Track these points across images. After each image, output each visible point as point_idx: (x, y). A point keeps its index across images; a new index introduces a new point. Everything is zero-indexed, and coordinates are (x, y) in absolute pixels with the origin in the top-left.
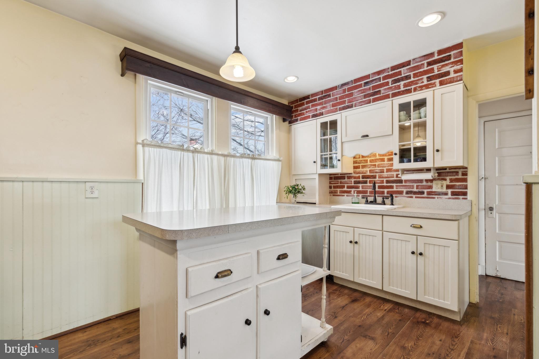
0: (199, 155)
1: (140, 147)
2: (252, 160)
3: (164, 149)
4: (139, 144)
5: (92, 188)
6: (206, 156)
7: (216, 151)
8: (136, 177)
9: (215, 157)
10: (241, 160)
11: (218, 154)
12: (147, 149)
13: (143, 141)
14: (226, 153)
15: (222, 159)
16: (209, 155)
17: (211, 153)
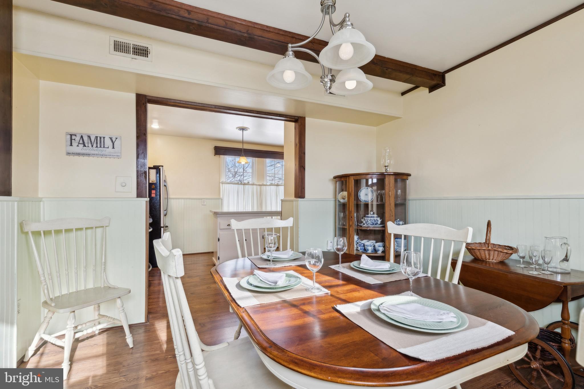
0: (246, 186)
1: (221, 184)
2: (277, 187)
3: (231, 184)
4: (221, 183)
5: (204, 201)
6: (250, 186)
7: (256, 183)
8: (220, 196)
9: (255, 186)
10: (270, 187)
11: (256, 185)
12: (223, 185)
13: (222, 182)
14: (261, 184)
15: (259, 187)
16: (252, 186)
17: (253, 185)
